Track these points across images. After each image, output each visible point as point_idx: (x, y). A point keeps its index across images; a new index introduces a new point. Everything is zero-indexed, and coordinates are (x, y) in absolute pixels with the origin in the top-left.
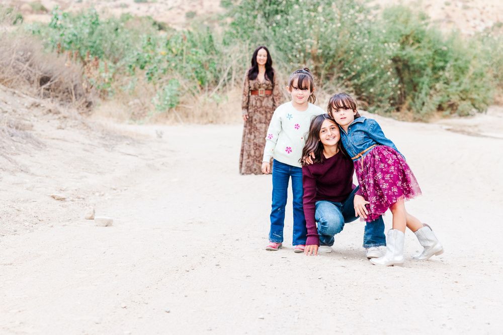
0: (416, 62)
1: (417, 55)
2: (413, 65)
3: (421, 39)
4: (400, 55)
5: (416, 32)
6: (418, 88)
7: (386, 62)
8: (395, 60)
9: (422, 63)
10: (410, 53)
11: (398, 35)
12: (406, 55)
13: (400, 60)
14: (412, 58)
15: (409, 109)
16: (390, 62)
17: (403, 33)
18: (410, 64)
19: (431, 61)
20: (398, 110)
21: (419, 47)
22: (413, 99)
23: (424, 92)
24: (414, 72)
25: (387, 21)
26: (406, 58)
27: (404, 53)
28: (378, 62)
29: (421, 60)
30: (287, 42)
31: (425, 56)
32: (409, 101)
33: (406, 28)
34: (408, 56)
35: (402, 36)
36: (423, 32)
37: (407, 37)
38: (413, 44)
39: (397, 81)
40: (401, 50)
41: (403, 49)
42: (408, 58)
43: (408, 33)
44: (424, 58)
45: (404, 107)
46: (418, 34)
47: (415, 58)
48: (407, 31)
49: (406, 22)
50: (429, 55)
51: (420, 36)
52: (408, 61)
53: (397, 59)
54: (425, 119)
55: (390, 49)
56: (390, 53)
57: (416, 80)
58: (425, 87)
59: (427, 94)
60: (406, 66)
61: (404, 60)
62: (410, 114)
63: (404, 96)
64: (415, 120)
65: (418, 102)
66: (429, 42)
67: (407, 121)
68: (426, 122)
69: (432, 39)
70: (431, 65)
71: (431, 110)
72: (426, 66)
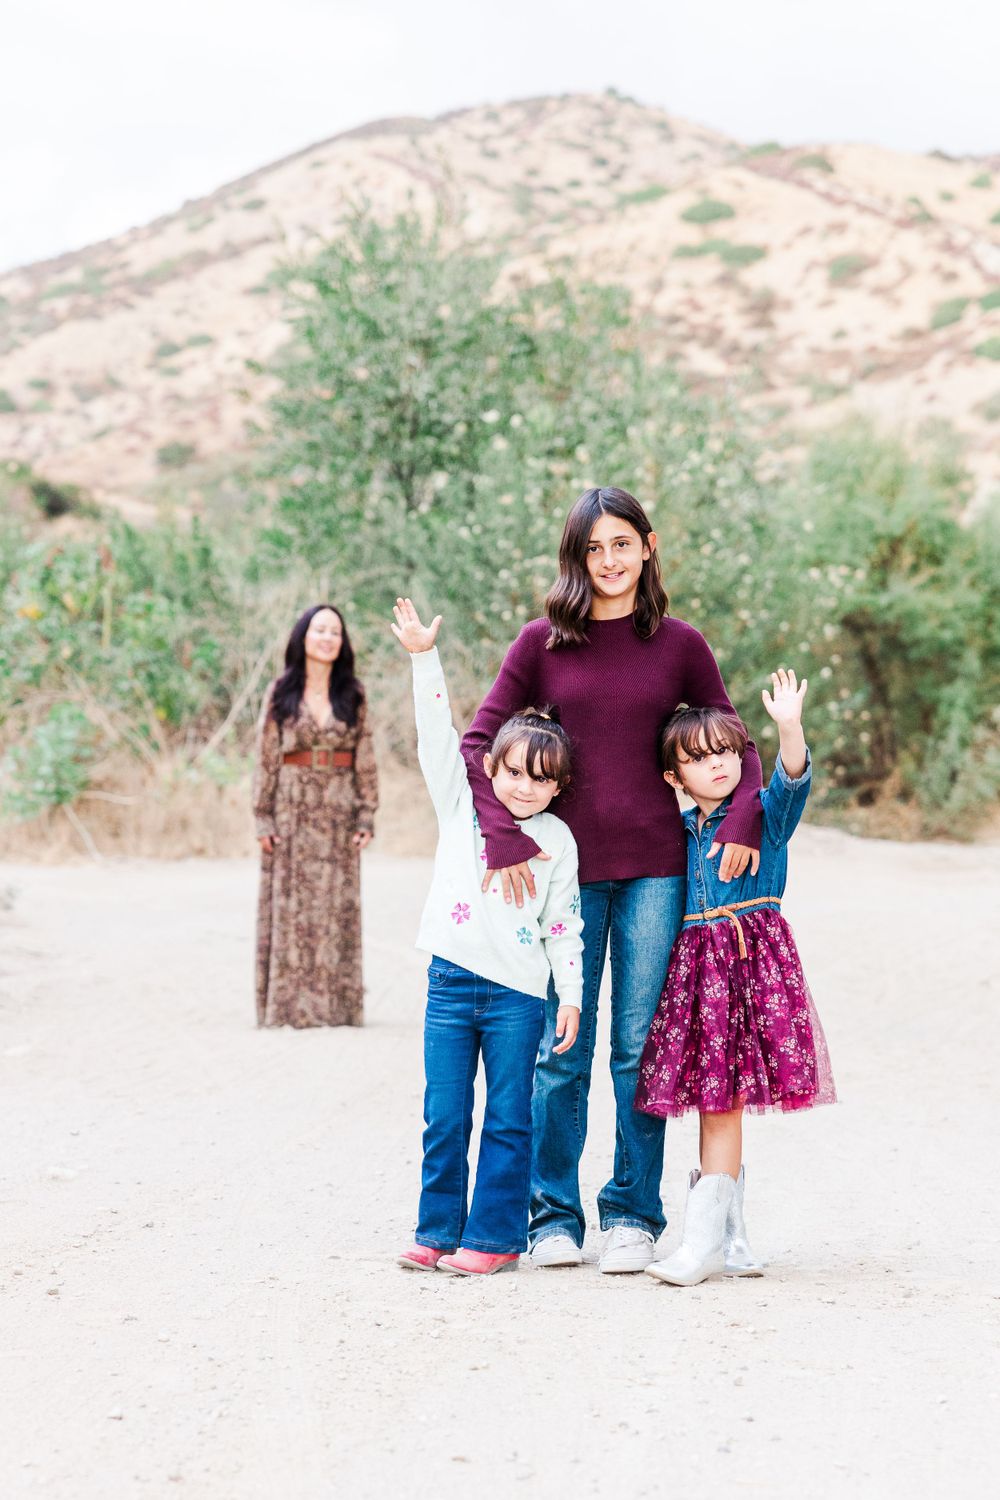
0: (924, 630)
1: (930, 607)
2: (917, 643)
3: (944, 551)
4: (870, 609)
5: (923, 527)
6: (936, 723)
7: (820, 632)
8: (854, 624)
9: (947, 635)
10: (903, 599)
11: (864, 538)
12: (890, 607)
13: (872, 627)
14: (912, 618)
15: (905, 795)
16: (830, 631)
17: (880, 529)
18: (905, 637)
19: (978, 625)
20: (867, 799)
21: (935, 580)
22: (920, 761)
23: (953, 734)
24: (924, 664)
25: (821, 489)
26: (890, 617)
27: (883, 600)
28: (791, 634)
29: (943, 626)
30: (470, 568)
31: (956, 609)
32: (904, 767)
33: (888, 511)
34: (897, 610)
35: (877, 539)
36: (946, 527)
37: (895, 544)
38: (915, 569)
39: (859, 698)
40: (873, 591)
41: (883, 585)
42: (899, 618)
43: (898, 532)
44: (955, 617)
45: (889, 786)
46: (930, 532)
47: (924, 618)
48: (895, 524)
49: (891, 491)
50: (970, 607)
51: (939, 540)
52: (898, 628)
53: (861, 621)
54: (959, 829)
55: (832, 586)
56: (830, 603)
57: (927, 693)
58: (958, 717)
59: (964, 743)
60: (896, 645)
61: (886, 626)
62: (909, 814)
63: (886, 747)
64: (929, 834)
65: (936, 770)
66: (969, 563)
67: (899, 838)
68: (965, 840)
69: (980, 548)
70: (980, 642)
71: (982, 798)
72: (961, 643)
